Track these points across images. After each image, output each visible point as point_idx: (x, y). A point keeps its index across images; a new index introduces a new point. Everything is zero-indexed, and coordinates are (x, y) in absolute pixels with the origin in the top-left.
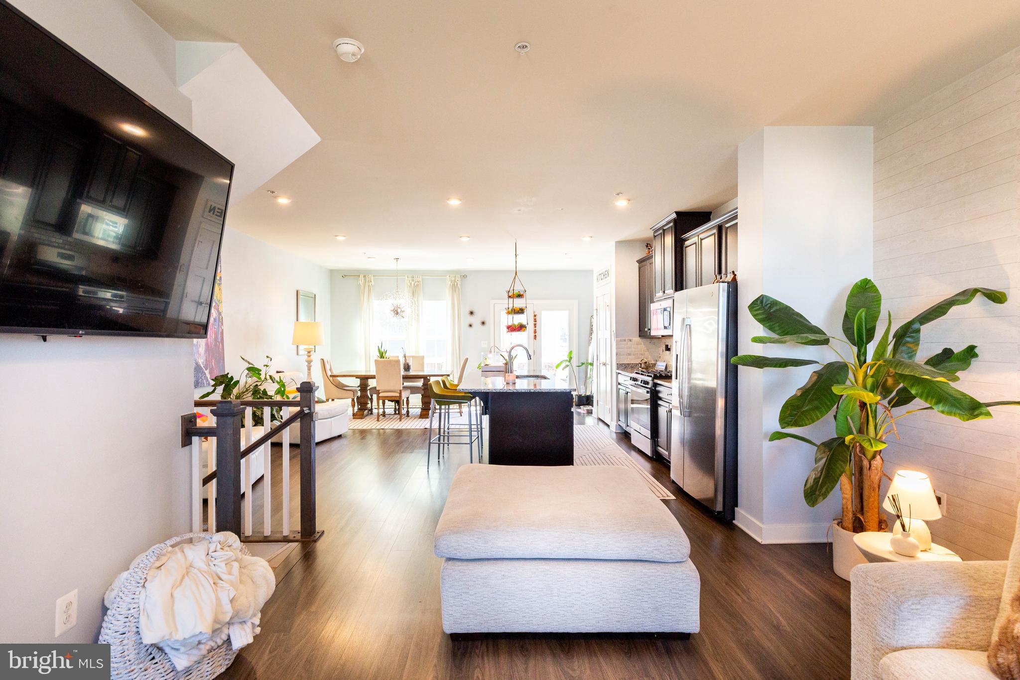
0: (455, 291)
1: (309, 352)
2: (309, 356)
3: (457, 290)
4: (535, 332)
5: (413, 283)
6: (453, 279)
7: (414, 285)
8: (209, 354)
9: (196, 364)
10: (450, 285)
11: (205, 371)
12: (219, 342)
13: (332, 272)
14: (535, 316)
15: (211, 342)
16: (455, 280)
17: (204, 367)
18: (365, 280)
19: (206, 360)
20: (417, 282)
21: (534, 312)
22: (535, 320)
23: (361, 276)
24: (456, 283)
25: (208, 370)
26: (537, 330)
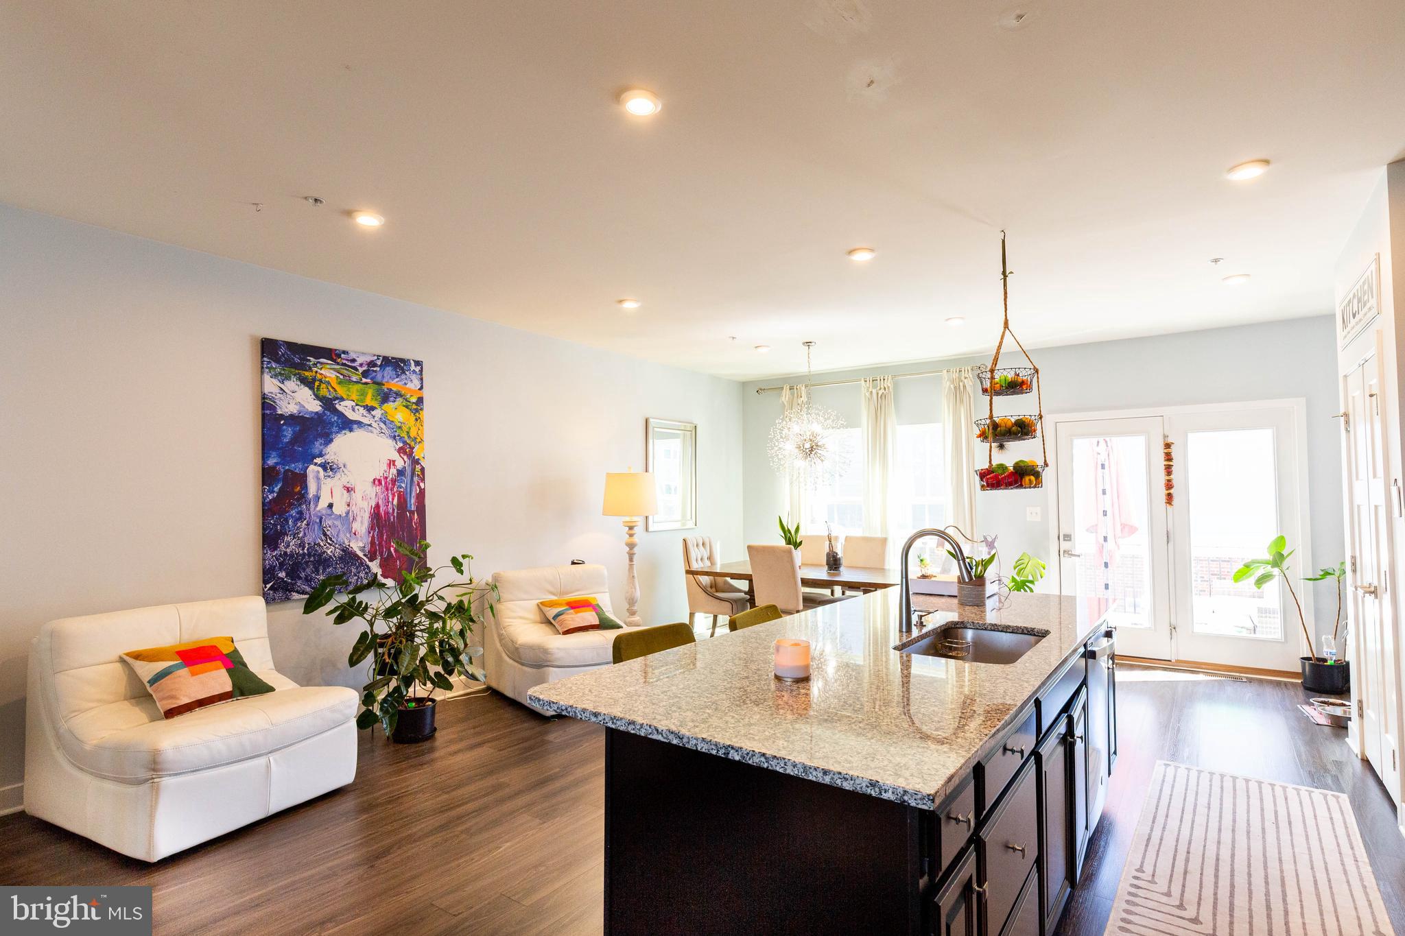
0: (962, 401)
1: (631, 528)
2: (631, 535)
3: (966, 398)
4: (1169, 485)
5: (874, 391)
6: (955, 375)
7: (878, 394)
8: (380, 535)
9: (343, 550)
10: (950, 386)
11: (370, 564)
12: (412, 513)
13: (744, 385)
14: (1168, 446)
15: (387, 513)
16: (960, 379)
17: (365, 555)
18: (793, 394)
19: (372, 543)
20: (883, 391)
21: (1165, 437)
22: (1168, 457)
23: (786, 387)
24: (961, 384)
25: (377, 562)
26: (1174, 482)
